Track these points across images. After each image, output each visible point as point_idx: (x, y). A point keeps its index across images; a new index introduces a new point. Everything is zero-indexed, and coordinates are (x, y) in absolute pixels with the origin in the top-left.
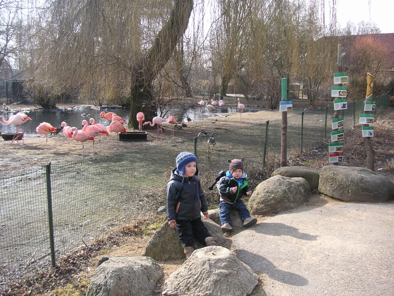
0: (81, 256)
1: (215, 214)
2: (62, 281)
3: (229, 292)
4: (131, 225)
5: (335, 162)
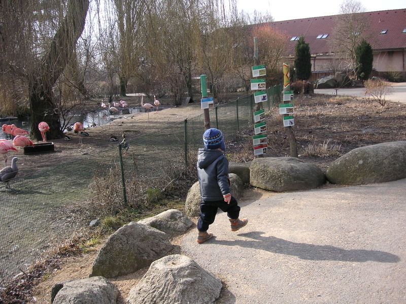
0: (23, 286)
1: (156, 221)
3: (198, 299)
4: (66, 244)
5: (260, 154)
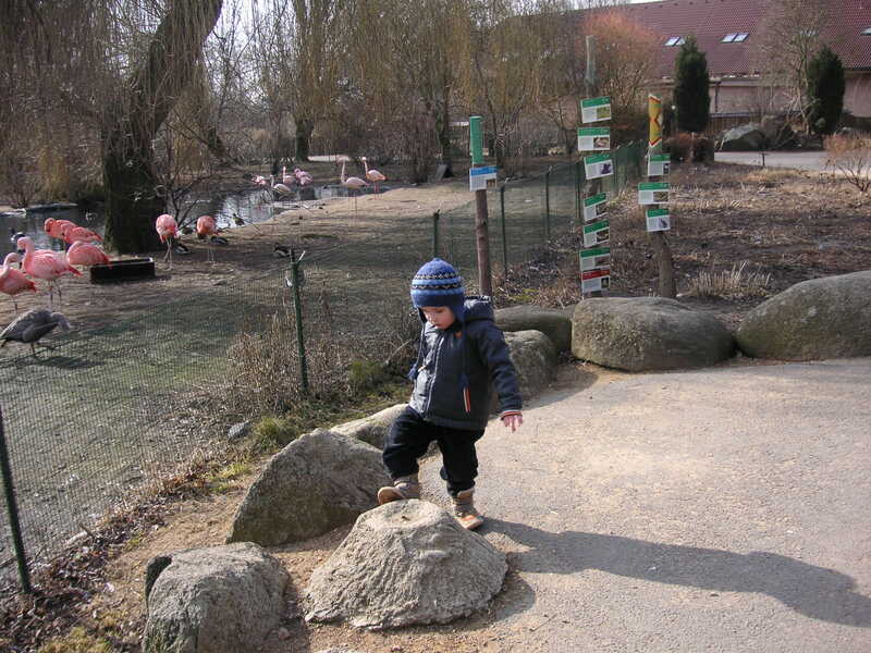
0: (85, 560)
2: (55, 623)
3: (455, 595)
4: (179, 473)
5: (594, 289)
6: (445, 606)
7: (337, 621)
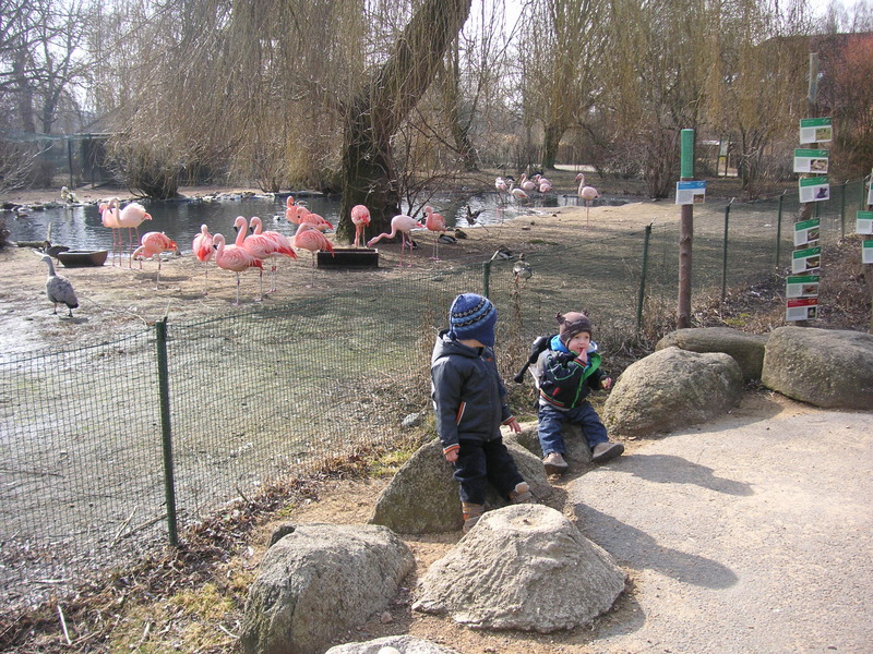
0: (234, 522)
1: (531, 432)
2: (191, 577)
3: (561, 606)
4: (343, 454)
5: (800, 318)
6: (548, 615)
7: (440, 614)
